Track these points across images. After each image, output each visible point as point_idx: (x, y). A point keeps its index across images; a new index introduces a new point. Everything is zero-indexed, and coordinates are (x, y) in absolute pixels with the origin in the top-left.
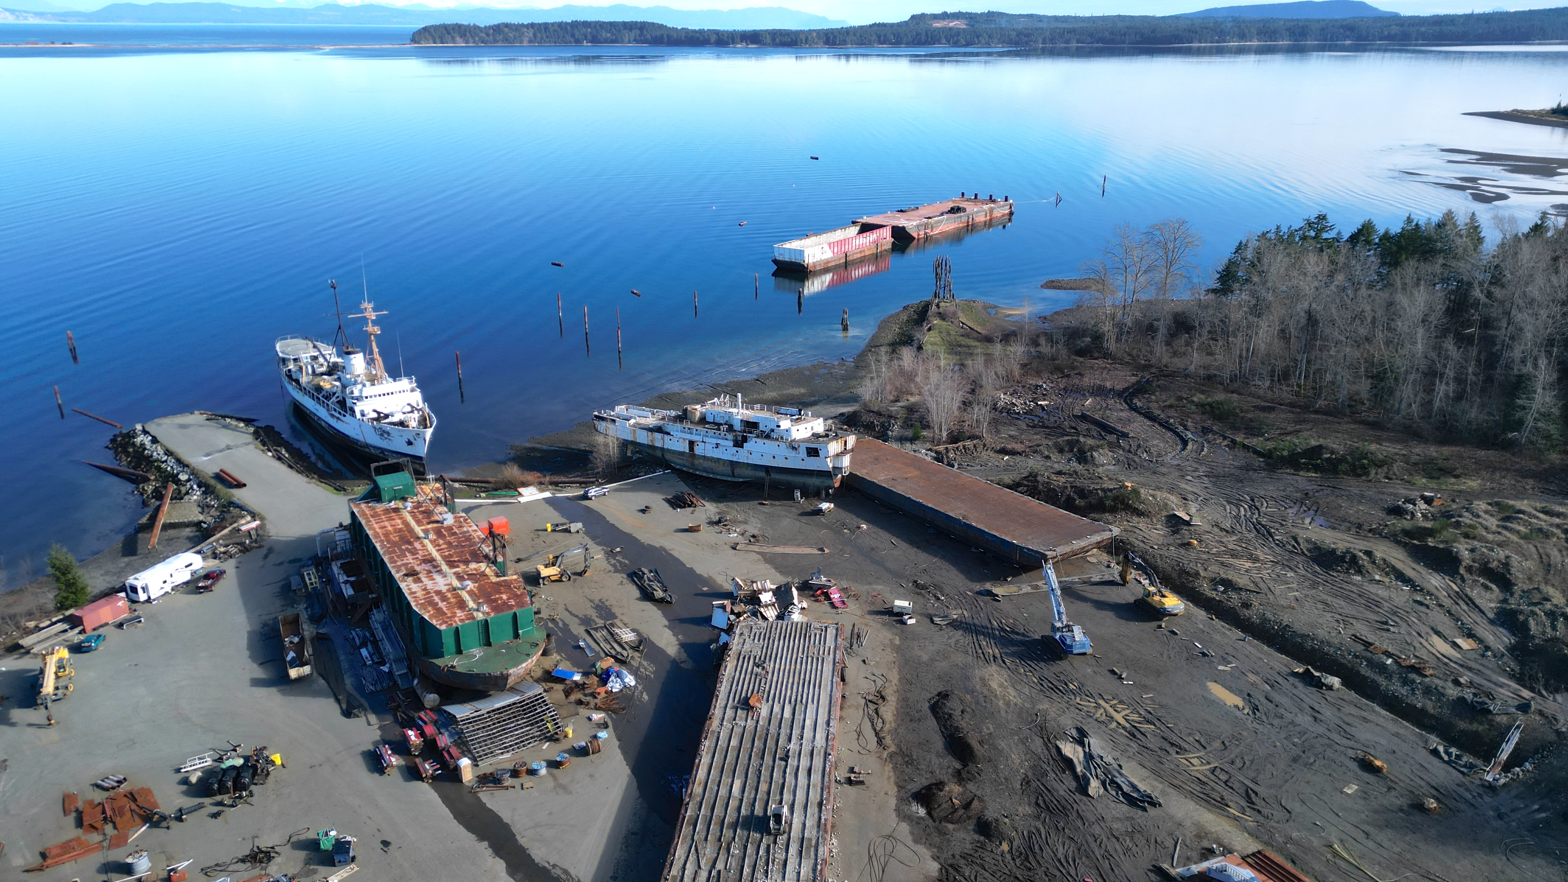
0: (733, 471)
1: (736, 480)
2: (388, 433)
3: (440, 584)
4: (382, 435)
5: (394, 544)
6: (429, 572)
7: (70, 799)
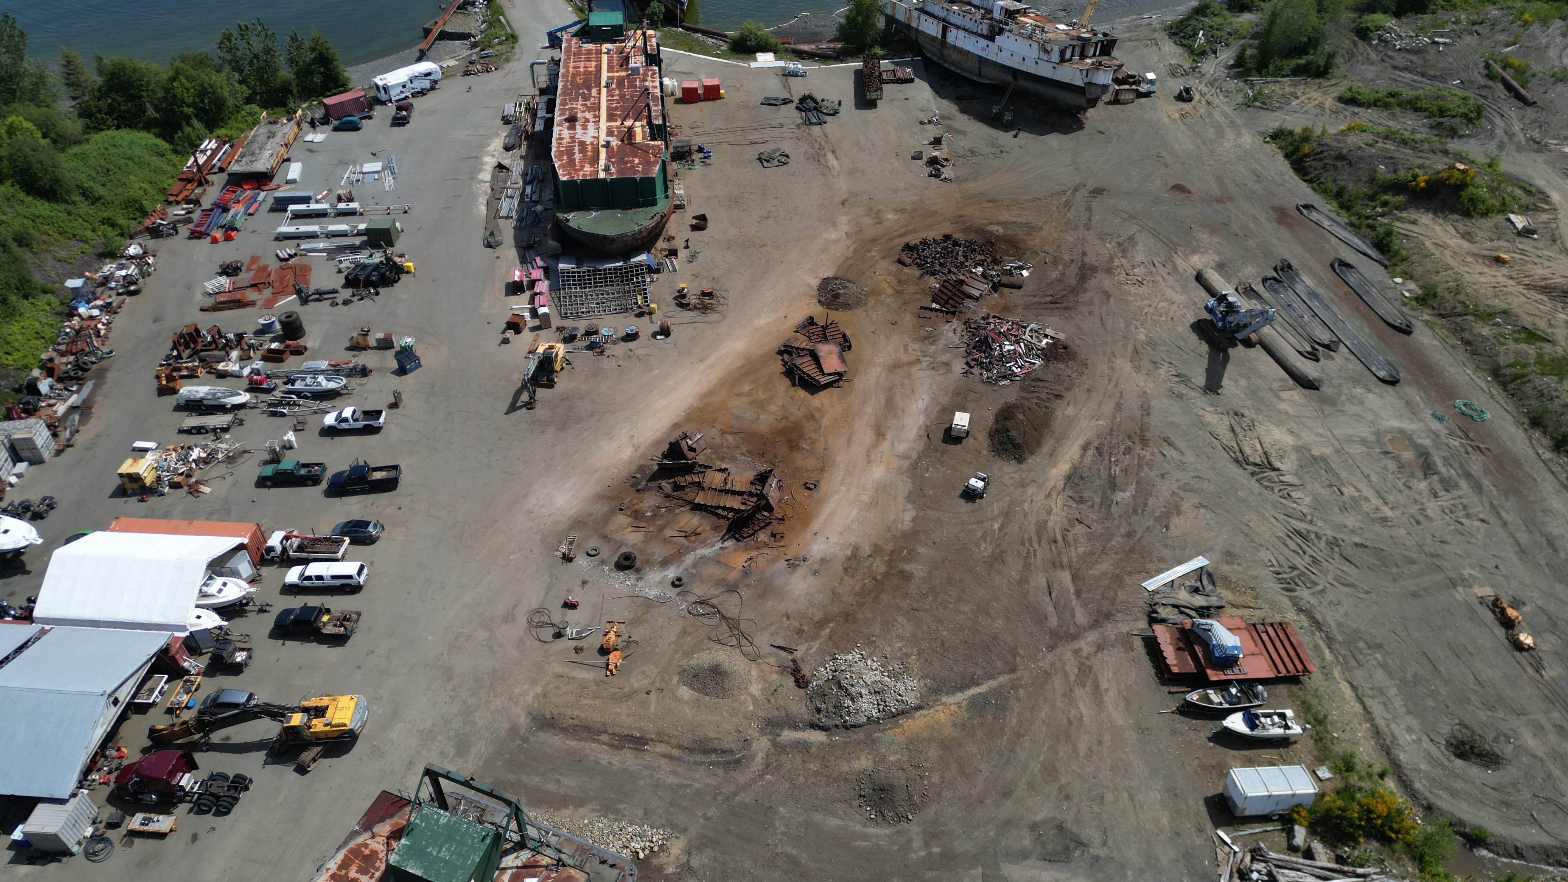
0: (980, 68)
1: (982, 80)
3: (589, 136)
5: (574, 87)
6: (587, 121)
7: (254, 259)
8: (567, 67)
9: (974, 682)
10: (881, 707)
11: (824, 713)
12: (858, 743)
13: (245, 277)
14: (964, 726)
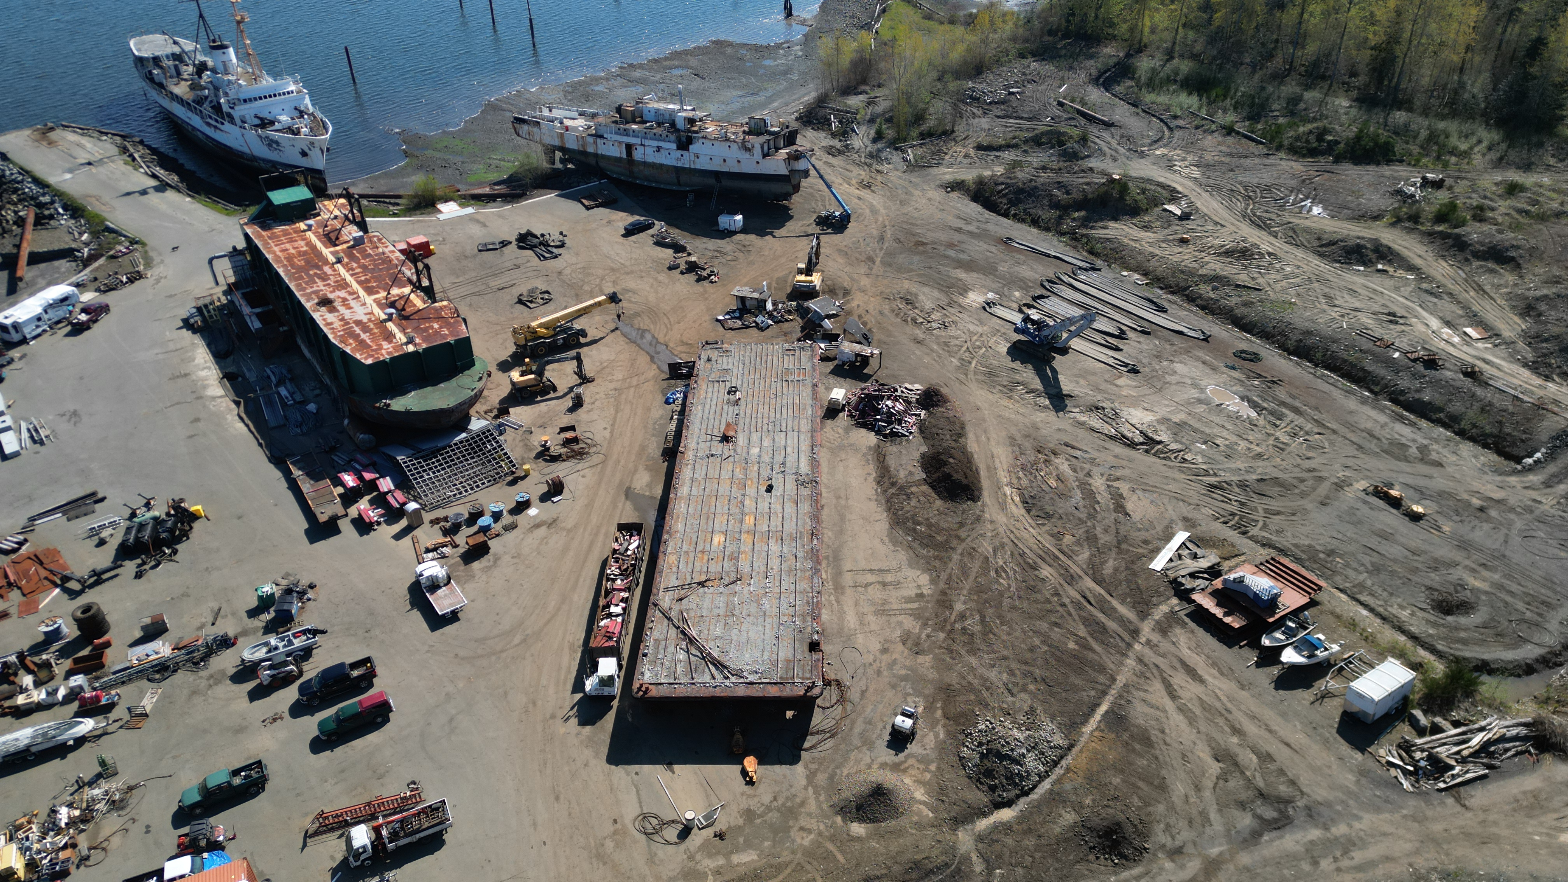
0: (678, 178)
2: (277, 143)
3: (360, 314)
4: (270, 145)
5: (300, 269)
6: (345, 299)
9: (1095, 703)
10: (1043, 760)
11: (1000, 788)
12: (1047, 802)
14: (1117, 745)
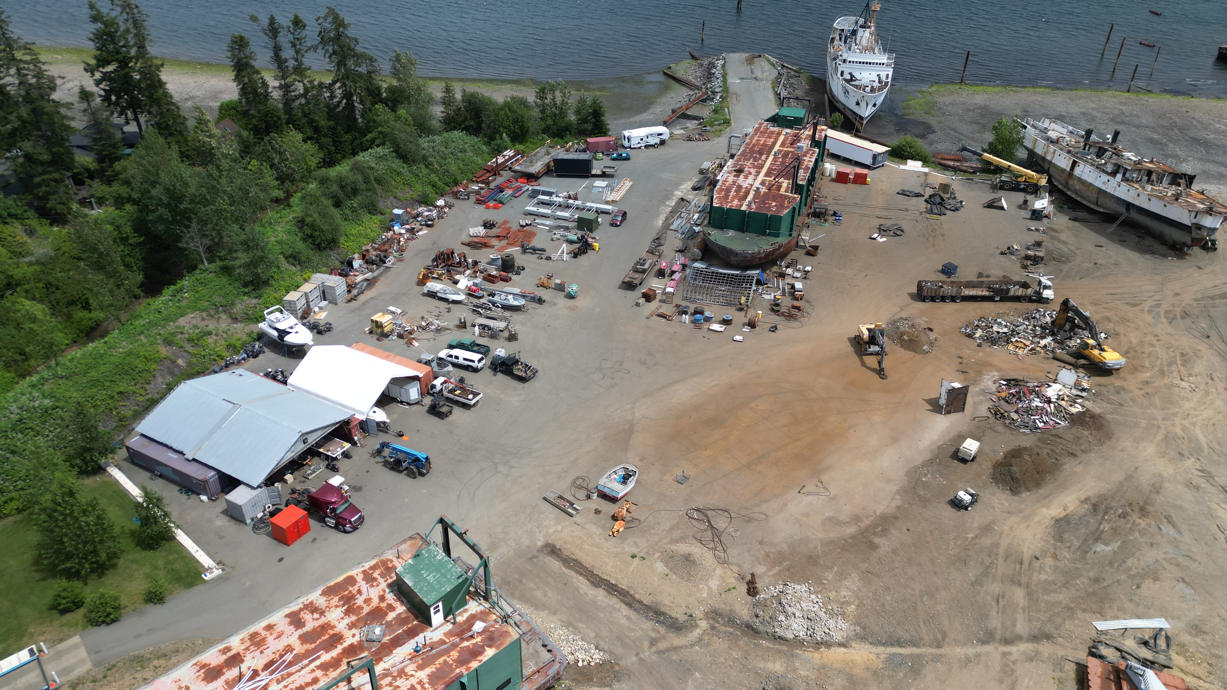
0: (1097, 198)
1: (1098, 209)
2: (850, 93)
3: (747, 182)
4: (845, 93)
6: (750, 173)
7: (505, 222)
8: (751, 139)
9: (899, 643)
10: (809, 633)
11: (760, 619)
12: (779, 652)
13: (495, 231)
14: (875, 673)
